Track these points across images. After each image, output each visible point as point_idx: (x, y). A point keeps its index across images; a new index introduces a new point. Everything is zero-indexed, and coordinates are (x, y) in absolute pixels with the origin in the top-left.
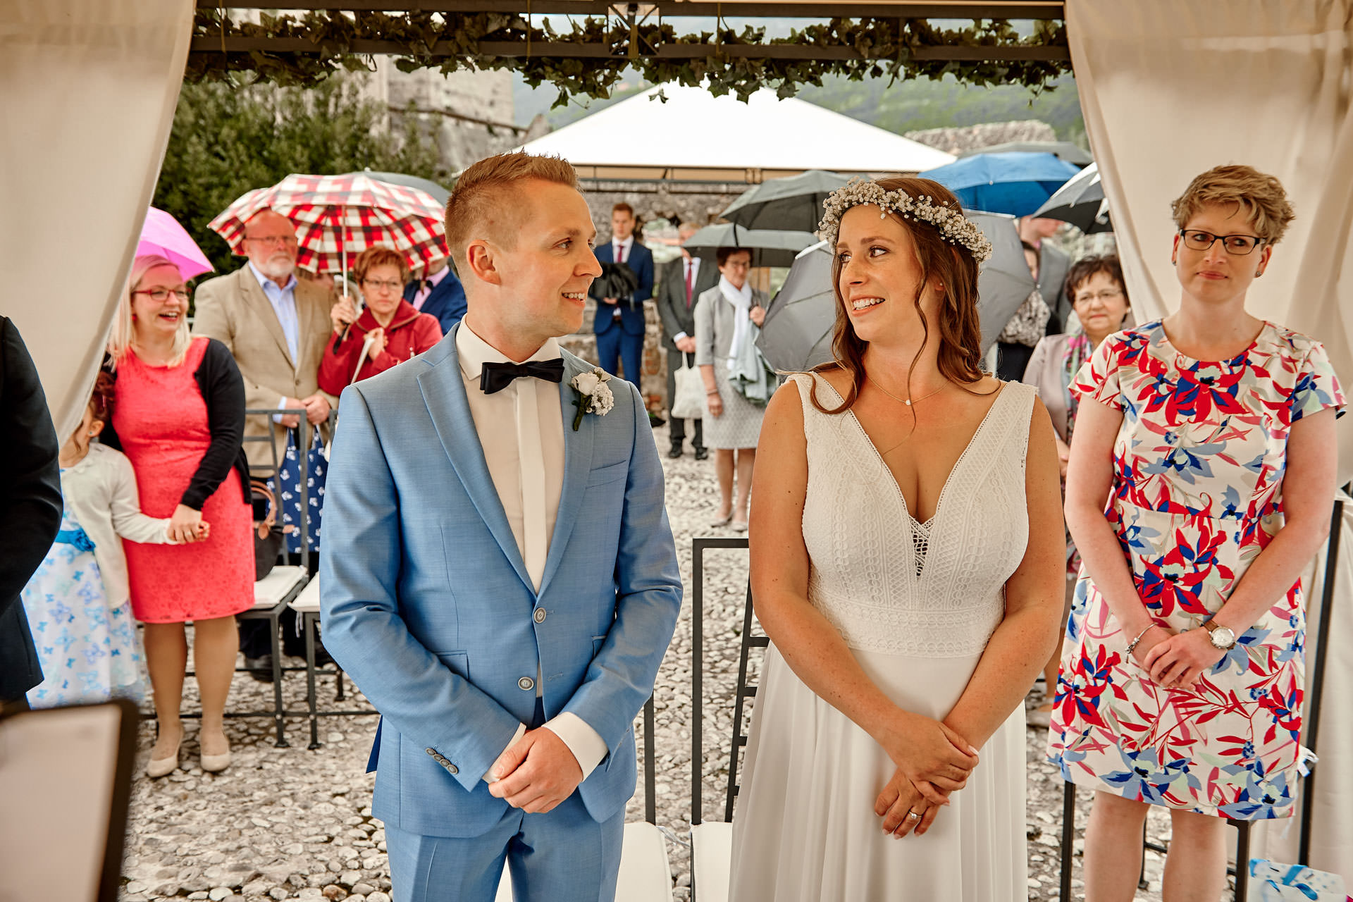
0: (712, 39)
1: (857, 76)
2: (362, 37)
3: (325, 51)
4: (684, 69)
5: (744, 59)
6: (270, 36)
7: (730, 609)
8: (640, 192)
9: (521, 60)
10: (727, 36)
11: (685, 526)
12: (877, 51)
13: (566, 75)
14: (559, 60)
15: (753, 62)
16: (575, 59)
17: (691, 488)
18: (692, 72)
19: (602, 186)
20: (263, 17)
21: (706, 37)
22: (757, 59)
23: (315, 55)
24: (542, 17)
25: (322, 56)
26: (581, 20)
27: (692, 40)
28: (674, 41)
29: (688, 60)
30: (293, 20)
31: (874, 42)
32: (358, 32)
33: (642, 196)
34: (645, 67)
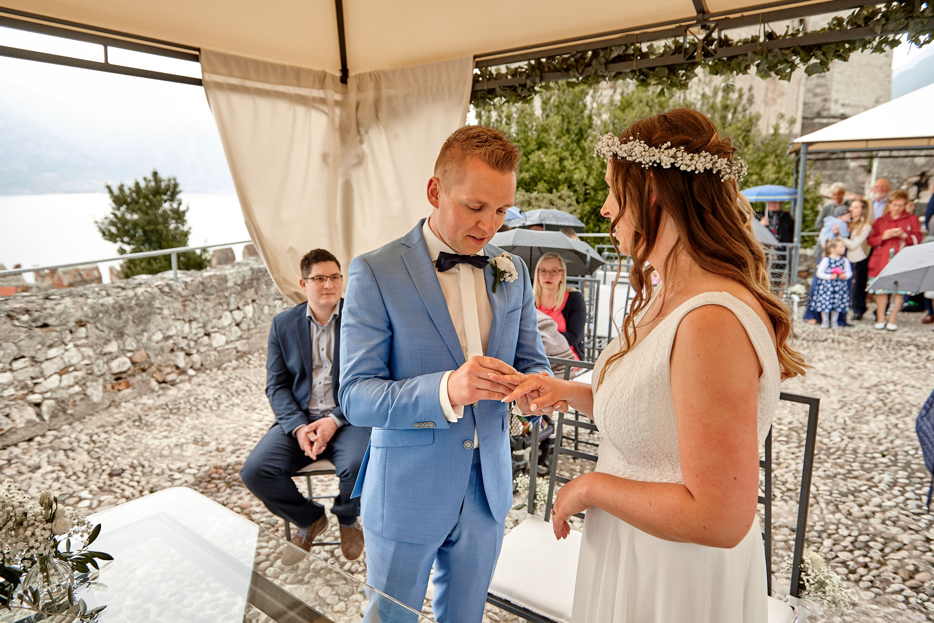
0: (762, 40)
1: (879, 49)
2: (549, 72)
3: (529, 83)
4: (733, 63)
5: (777, 50)
6: (509, 77)
7: (890, 438)
8: (926, 156)
9: (633, 71)
10: (770, 36)
11: (895, 378)
12: (891, 26)
13: (660, 78)
14: (653, 69)
15: (784, 51)
16: (664, 66)
17: (918, 355)
18: (739, 64)
19: (895, 153)
20: (508, 68)
21: (755, 39)
22: (788, 49)
23: (524, 86)
24: (649, 44)
25: (528, 86)
26: (670, 42)
27: (746, 42)
28: (731, 45)
29: (737, 56)
30: (522, 68)
31: (887, 20)
32: (546, 69)
33: (928, 159)
34: (709, 66)
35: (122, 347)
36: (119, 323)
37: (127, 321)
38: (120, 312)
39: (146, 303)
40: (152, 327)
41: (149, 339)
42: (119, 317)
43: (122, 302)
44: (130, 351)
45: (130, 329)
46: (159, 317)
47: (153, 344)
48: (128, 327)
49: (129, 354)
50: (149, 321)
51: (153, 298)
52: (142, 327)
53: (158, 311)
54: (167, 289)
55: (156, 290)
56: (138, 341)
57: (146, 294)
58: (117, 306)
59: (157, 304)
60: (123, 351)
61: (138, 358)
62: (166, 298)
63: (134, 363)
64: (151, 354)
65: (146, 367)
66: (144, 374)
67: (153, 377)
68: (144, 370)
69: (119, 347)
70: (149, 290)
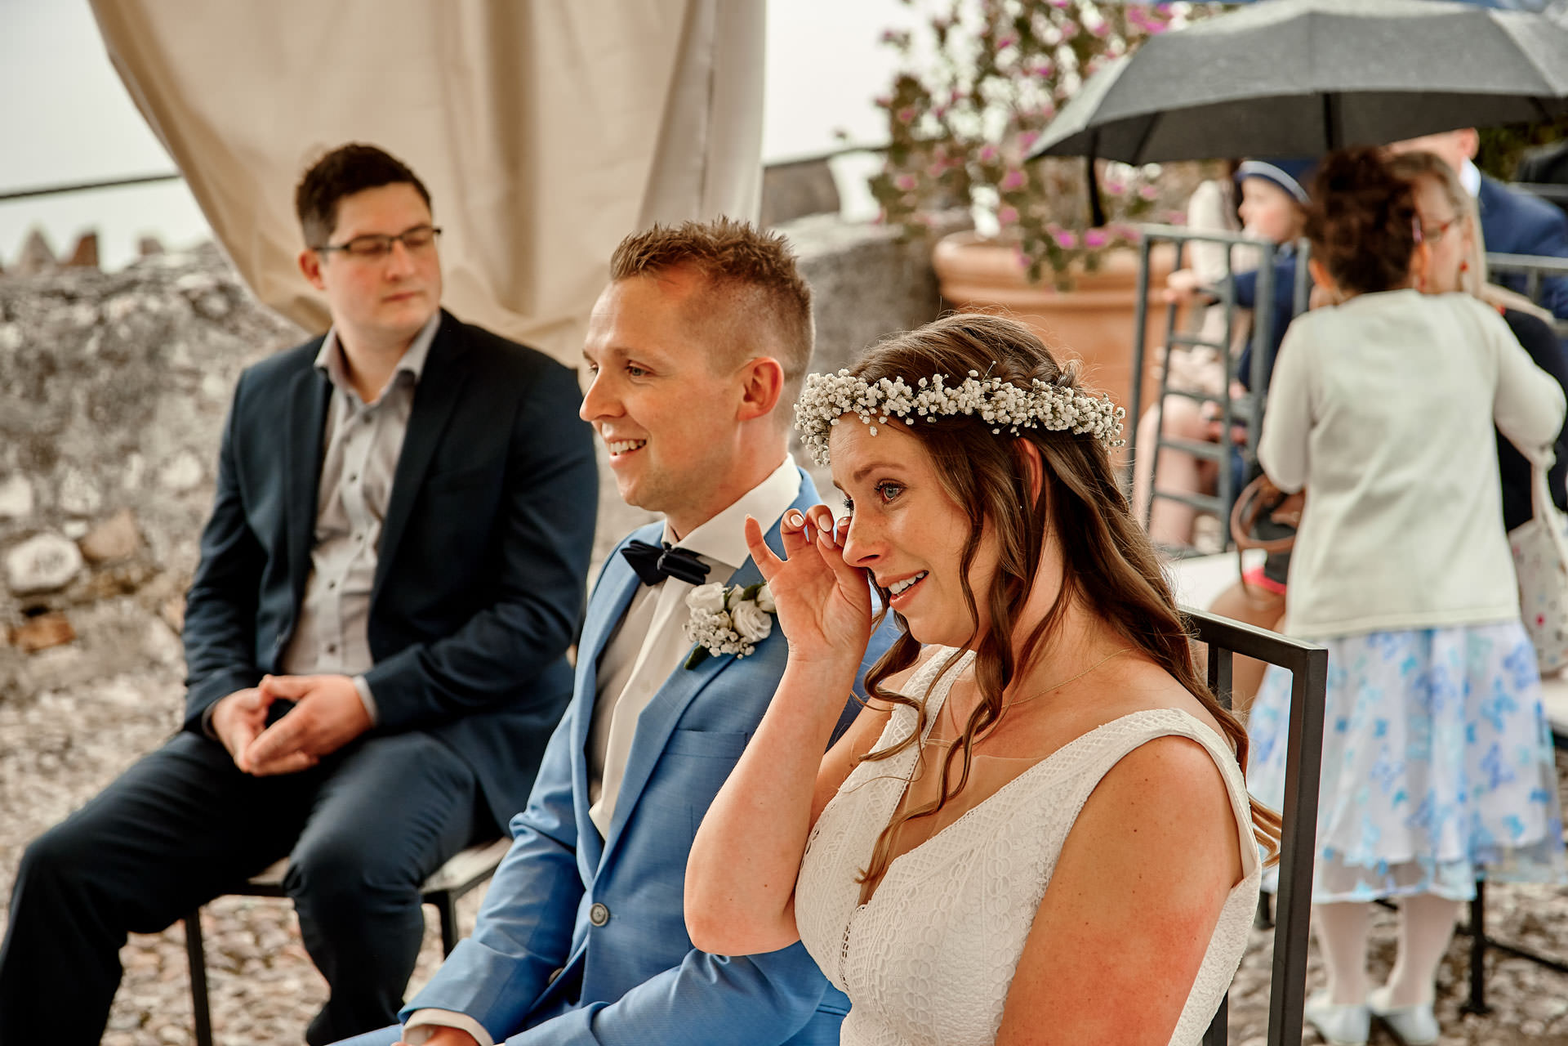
35: (47, 499)
36: (42, 419)
37: (65, 413)
38: (41, 379)
39: (139, 351)
40: (159, 436)
41: (151, 479)
42: (38, 395)
43: (51, 345)
44: (75, 517)
45: (78, 441)
46: (186, 405)
47: (161, 500)
48: (73, 432)
49: (75, 529)
50: (149, 415)
51: (166, 331)
52: (119, 436)
53: (184, 382)
54: (217, 305)
55: (177, 305)
56: (107, 486)
57: (138, 319)
58: (31, 355)
59: (180, 355)
60: (51, 516)
61: (104, 542)
62: (215, 336)
63: (92, 561)
64: (156, 533)
65: (135, 574)
66: (127, 604)
67: (158, 613)
68: (128, 589)
69: (36, 499)
70: (153, 304)
